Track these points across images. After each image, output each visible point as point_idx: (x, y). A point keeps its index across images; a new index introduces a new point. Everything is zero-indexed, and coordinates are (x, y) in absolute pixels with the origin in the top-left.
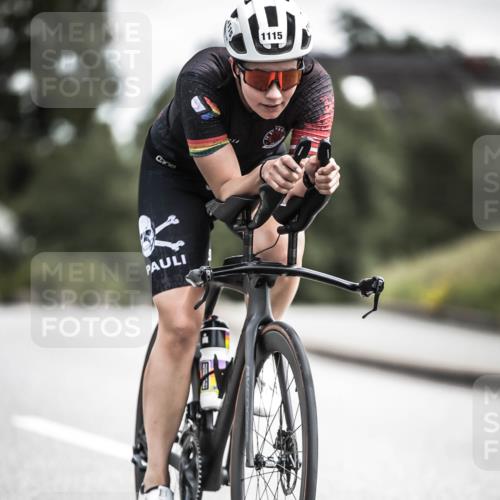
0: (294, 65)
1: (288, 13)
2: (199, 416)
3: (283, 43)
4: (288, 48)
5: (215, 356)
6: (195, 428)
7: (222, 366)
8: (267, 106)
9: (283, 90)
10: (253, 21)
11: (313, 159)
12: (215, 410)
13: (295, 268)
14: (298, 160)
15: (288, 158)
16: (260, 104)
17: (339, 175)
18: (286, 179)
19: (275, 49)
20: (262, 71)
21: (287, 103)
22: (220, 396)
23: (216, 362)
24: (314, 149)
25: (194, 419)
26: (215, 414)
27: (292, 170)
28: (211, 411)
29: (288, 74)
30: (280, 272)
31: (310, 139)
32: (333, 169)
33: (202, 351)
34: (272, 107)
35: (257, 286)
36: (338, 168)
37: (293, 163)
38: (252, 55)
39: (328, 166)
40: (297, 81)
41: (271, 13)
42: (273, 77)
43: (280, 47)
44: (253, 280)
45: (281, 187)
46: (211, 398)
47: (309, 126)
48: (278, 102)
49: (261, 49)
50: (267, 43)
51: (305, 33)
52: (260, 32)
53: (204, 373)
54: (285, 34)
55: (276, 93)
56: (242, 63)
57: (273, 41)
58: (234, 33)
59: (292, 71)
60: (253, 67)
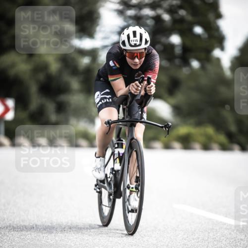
0: (143, 51)
1: (140, 33)
2: (114, 172)
3: (138, 43)
4: (140, 45)
7: (121, 155)
8: (134, 65)
9: (140, 59)
10: (128, 36)
11: (146, 83)
13: (143, 120)
15: (137, 82)
16: (132, 64)
17: (155, 88)
18: (137, 89)
20: (132, 53)
21: (142, 63)
22: (120, 165)
23: (119, 153)
25: (112, 174)
27: (138, 86)
28: (118, 171)
29: (141, 54)
30: (137, 122)
32: (152, 86)
33: (115, 150)
34: (136, 65)
35: (130, 126)
37: (139, 84)
38: (128, 47)
39: (150, 85)
41: (134, 33)
42: (136, 55)
43: (137, 45)
44: (129, 124)
45: (135, 92)
46: (118, 167)
47: (150, 71)
48: (138, 63)
49: (131, 45)
50: (133, 43)
51: (146, 40)
52: (130, 40)
53: (115, 157)
54: (139, 40)
55: (137, 60)
56: (126, 50)
57: (135, 43)
58: (123, 40)
59: (142, 52)
60: (129, 52)
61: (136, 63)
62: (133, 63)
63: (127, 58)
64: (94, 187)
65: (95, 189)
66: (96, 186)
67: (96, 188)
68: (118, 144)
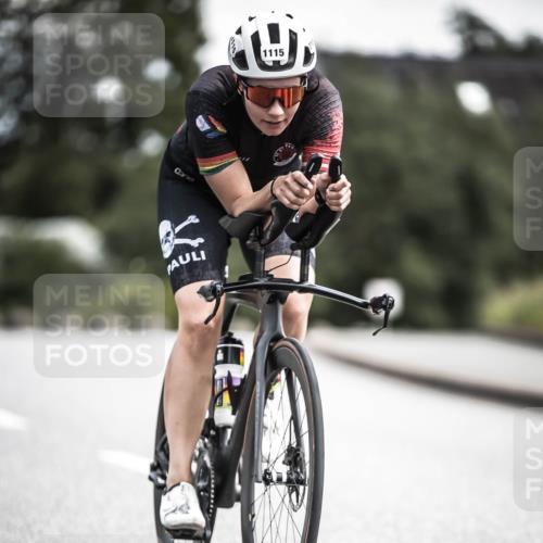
0: (297, 83)
1: (291, 31)
3: (284, 59)
4: (289, 65)
5: (229, 373)
6: (209, 445)
7: (237, 383)
8: (270, 123)
10: (256, 38)
11: (324, 175)
12: (229, 427)
13: (305, 285)
14: (309, 176)
15: (298, 174)
16: (263, 121)
17: (350, 192)
18: (297, 195)
19: (277, 66)
20: (265, 88)
22: (234, 413)
23: (229, 379)
24: (325, 166)
25: (209, 436)
26: (229, 431)
27: (303, 186)
28: (225, 428)
30: (292, 289)
31: (321, 155)
32: (344, 185)
33: (217, 367)
34: (274, 123)
35: (269, 302)
36: (349, 185)
37: (304, 180)
38: (253, 71)
39: (339, 183)
40: (300, 98)
41: (274, 30)
43: (282, 64)
44: (265, 296)
45: (292, 203)
46: (225, 416)
47: (319, 143)
48: (281, 119)
49: (263, 66)
50: (268, 60)
51: (307, 50)
52: (262, 49)
53: (218, 390)
54: (286, 51)
55: (278, 110)
56: (245, 79)
57: (274, 58)
58: (238, 50)
59: (295, 88)
60: (255, 84)
61: (276, 117)
62: (267, 119)
63: (248, 103)
64: (147, 471)
65: (150, 479)
66: (153, 468)
67: (153, 475)
68: (225, 350)
